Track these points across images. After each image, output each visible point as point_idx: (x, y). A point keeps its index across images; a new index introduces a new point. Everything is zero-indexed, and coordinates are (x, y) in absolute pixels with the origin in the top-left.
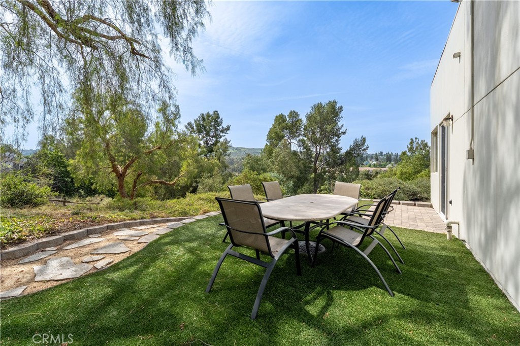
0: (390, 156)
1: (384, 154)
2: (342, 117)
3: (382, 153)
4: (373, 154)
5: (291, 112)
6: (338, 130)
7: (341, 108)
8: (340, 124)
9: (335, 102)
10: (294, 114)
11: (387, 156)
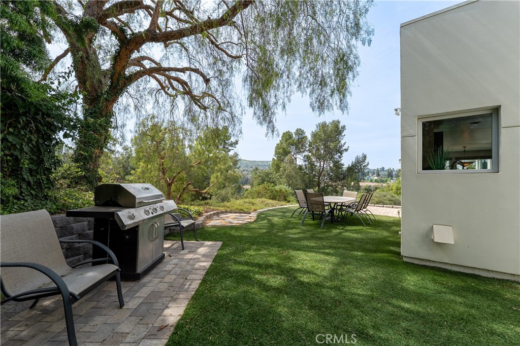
0: (392, 172)
1: (385, 169)
2: (345, 135)
3: (383, 168)
4: (374, 170)
5: (297, 130)
6: (341, 147)
7: (344, 127)
8: (342, 142)
9: (339, 122)
10: (300, 132)
11: (389, 171)
